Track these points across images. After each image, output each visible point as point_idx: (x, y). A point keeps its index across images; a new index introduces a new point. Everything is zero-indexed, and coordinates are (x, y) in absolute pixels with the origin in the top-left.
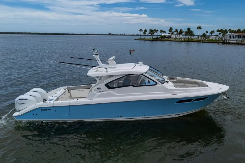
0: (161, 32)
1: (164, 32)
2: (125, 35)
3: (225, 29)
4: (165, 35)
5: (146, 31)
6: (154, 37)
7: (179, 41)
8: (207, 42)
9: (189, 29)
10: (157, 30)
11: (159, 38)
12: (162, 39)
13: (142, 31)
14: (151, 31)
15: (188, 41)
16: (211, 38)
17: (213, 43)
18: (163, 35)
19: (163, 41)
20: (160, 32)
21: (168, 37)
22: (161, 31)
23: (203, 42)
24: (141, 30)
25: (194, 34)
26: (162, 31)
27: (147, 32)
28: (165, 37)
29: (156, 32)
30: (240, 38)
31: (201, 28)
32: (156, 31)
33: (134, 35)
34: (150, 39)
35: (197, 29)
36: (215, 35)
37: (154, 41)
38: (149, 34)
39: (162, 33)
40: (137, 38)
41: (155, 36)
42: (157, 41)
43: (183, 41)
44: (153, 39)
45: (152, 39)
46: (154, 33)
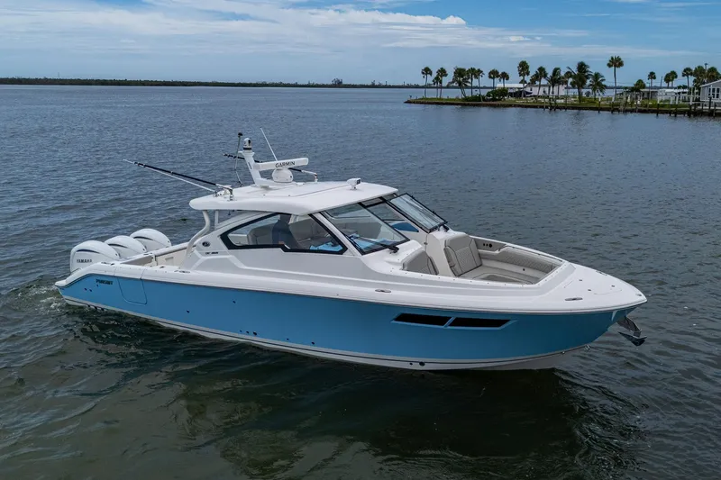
0: (493, 78)
1: (505, 76)
2: (386, 87)
3: (708, 67)
4: (507, 85)
5: (442, 72)
6: (468, 93)
8: (641, 111)
9: (582, 67)
10: (480, 71)
11: (483, 97)
12: (494, 100)
13: (431, 74)
14: (460, 73)
16: (659, 98)
17: (657, 112)
18: (499, 85)
19: (498, 106)
20: (490, 77)
21: (519, 94)
22: (494, 74)
23: (626, 111)
24: (427, 71)
25: (603, 83)
26: (497, 72)
27: (446, 75)
28: (504, 92)
29: (476, 77)
31: (621, 64)
32: (476, 73)
34: (457, 99)
35: (609, 65)
36: (679, 87)
37: (468, 105)
38: (453, 82)
39: (497, 80)
40: (414, 98)
41: (472, 88)
42: (474, 105)
43: (561, 108)
44: (467, 99)
45: (463, 99)
46: (470, 80)
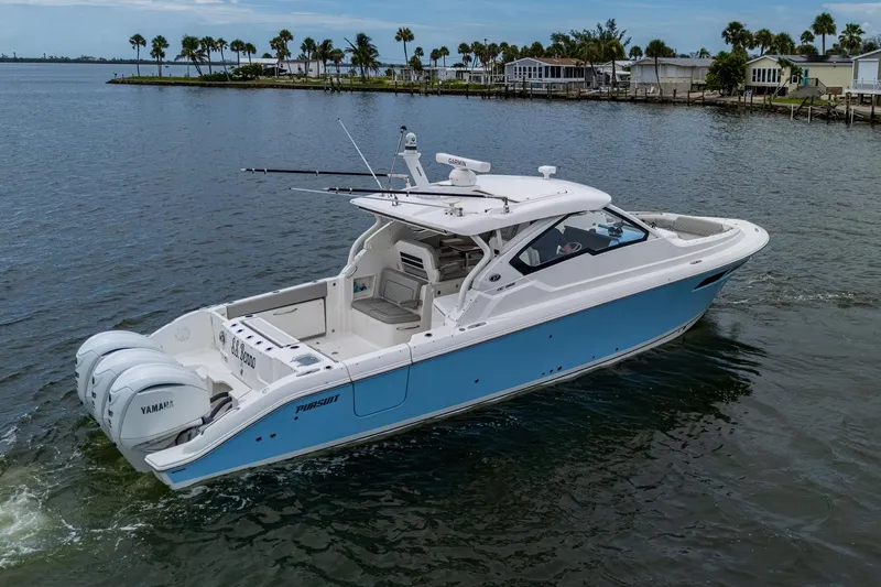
0: (237, 51)
1: (250, 49)
2: (15, 60)
3: (488, 43)
4: (254, 61)
5: (161, 42)
6: (205, 70)
7: (328, 89)
8: (442, 92)
9: (362, 39)
10: (222, 42)
11: (230, 76)
12: (245, 79)
13: (144, 43)
14: (189, 43)
15: (366, 88)
16: (442, 77)
17: (467, 94)
18: (244, 60)
19: (249, 86)
20: (233, 50)
21: (270, 72)
22: (238, 46)
24: (138, 40)
25: (377, 59)
26: (240, 43)
27: (168, 46)
28: (256, 70)
29: (215, 49)
30: (559, 76)
31: (411, 38)
32: (213, 44)
33: (67, 61)
34: (187, 78)
35: (398, 39)
36: (455, 66)
37: (210, 86)
38: (183, 56)
39: (241, 53)
40: (119, 76)
41: (210, 64)
42: (220, 86)
44: (205, 78)
45: (199, 79)
46: (206, 53)
